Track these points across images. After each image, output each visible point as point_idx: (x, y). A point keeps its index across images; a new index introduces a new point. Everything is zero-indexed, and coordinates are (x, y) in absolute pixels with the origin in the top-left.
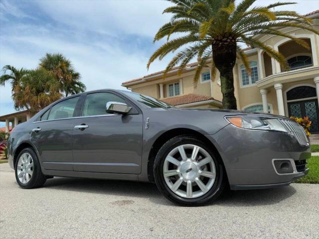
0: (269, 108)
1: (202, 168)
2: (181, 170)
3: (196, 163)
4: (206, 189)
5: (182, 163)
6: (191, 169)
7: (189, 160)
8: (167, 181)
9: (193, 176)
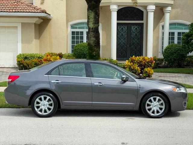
1: (160, 105)
2: (152, 106)
3: (158, 103)
4: (161, 112)
5: (152, 103)
7: (155, 102)
8: (147, 110)
9: (157, 108)
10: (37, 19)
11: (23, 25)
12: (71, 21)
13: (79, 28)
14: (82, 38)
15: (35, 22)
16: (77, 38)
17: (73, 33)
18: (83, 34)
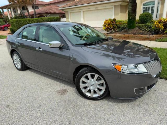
0: (159, 3)
1: (99, 85)
2: (88, 85)
3: (96, 82)
4: (100, 94)
5: (89, 81)
6: (93, 85)
7: (93, 80)
9: (94, 88)
10: (121, 2)
11: (115, 6)
12: (143, 2)
13: (148, 5)
14: (149, 10)
15: (120, 4)
16: (146, 10)
17: (144, 8)
18: (149, 8)
